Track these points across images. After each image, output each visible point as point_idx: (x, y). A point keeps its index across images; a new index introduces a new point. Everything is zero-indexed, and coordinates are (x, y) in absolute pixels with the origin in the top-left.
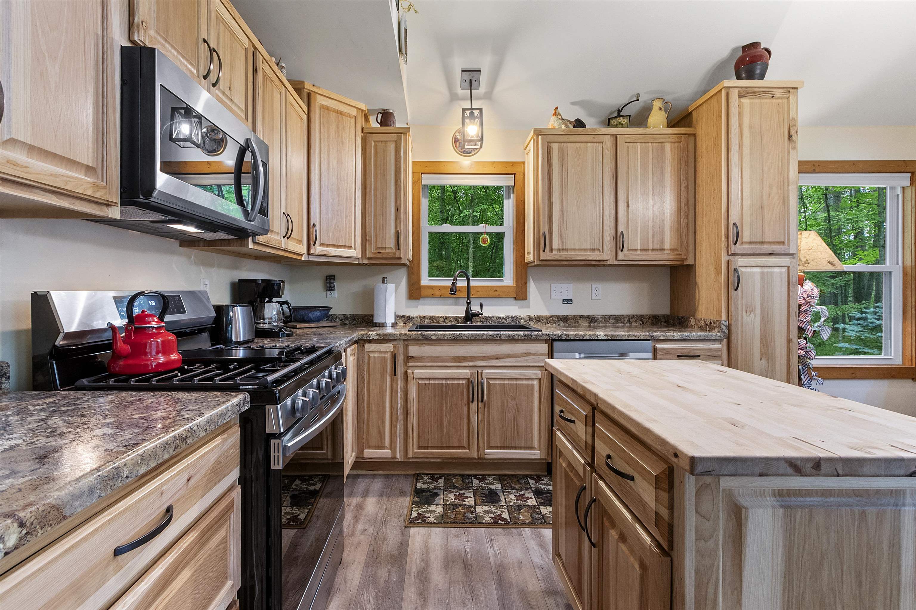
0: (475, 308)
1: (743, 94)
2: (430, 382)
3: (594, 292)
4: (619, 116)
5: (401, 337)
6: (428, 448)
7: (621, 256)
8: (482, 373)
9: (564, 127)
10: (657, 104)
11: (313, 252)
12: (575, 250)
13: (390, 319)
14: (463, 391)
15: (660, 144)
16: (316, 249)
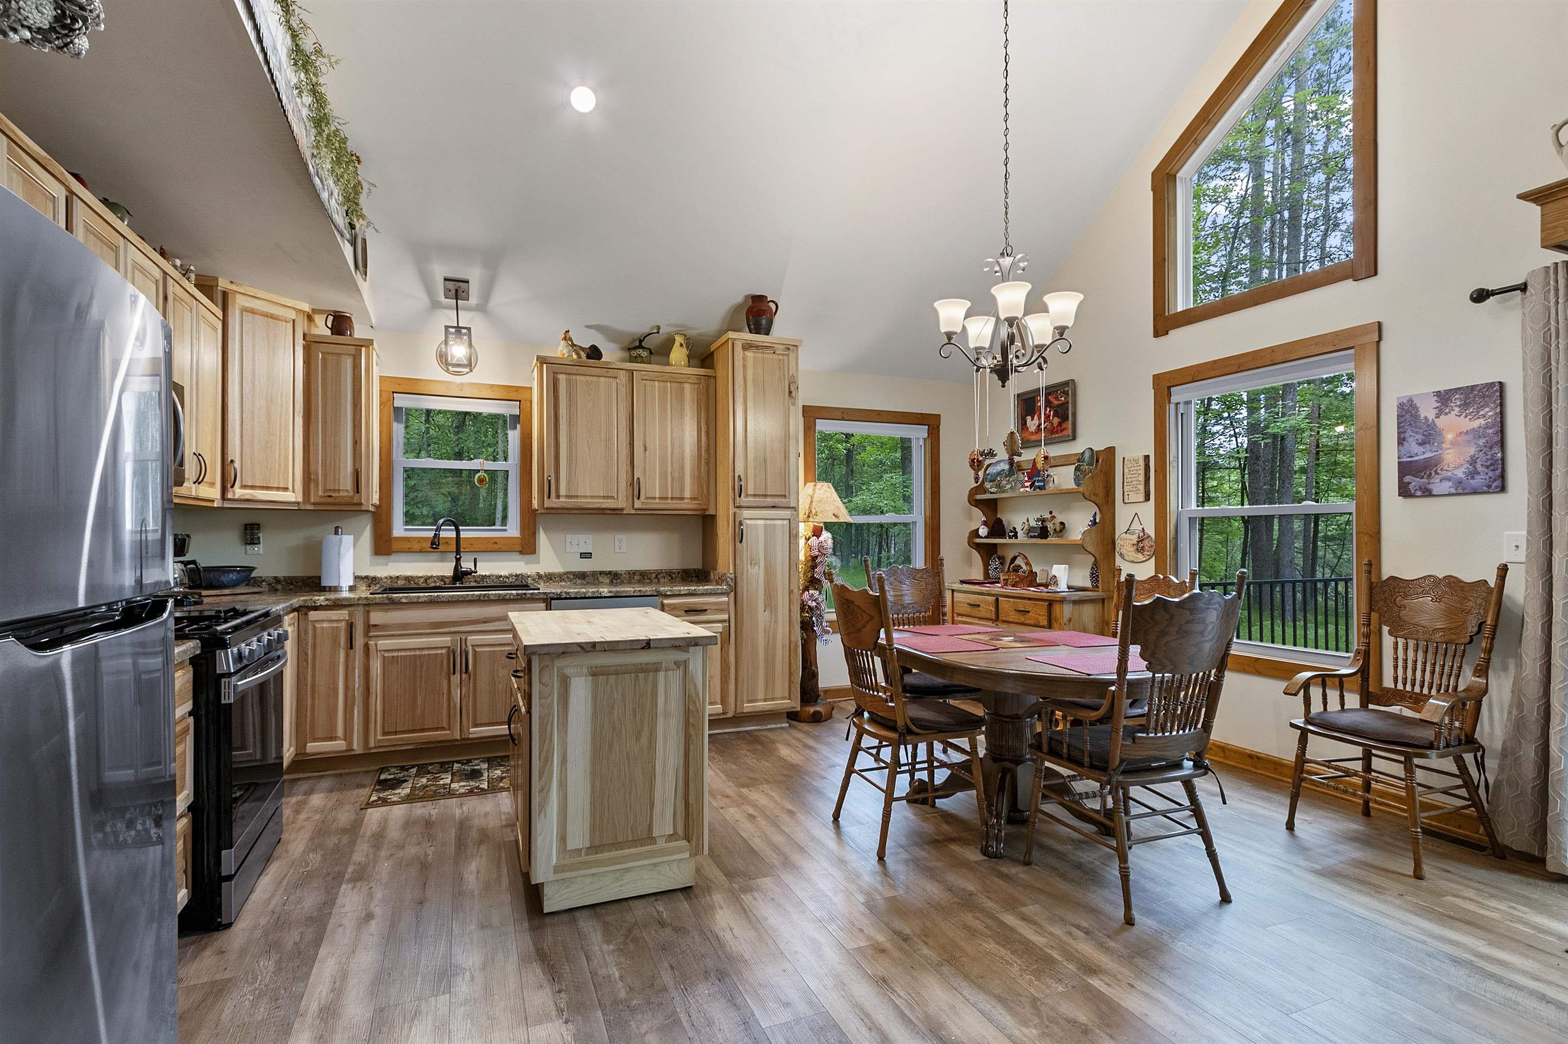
0: (467, 565)
1: (747, 346)
2: (400, 654)
3: (617, 543)
4: (640, 347)
5: (360, 602)
6: (396, 733)
7: (638, 504)
8: (466, 640)
9: (575, 357)
10: (679, 339)
11: (230, 496)
12: (586, 497)
13: (346, 581)
14: (442, 661)
16: (234, 493)
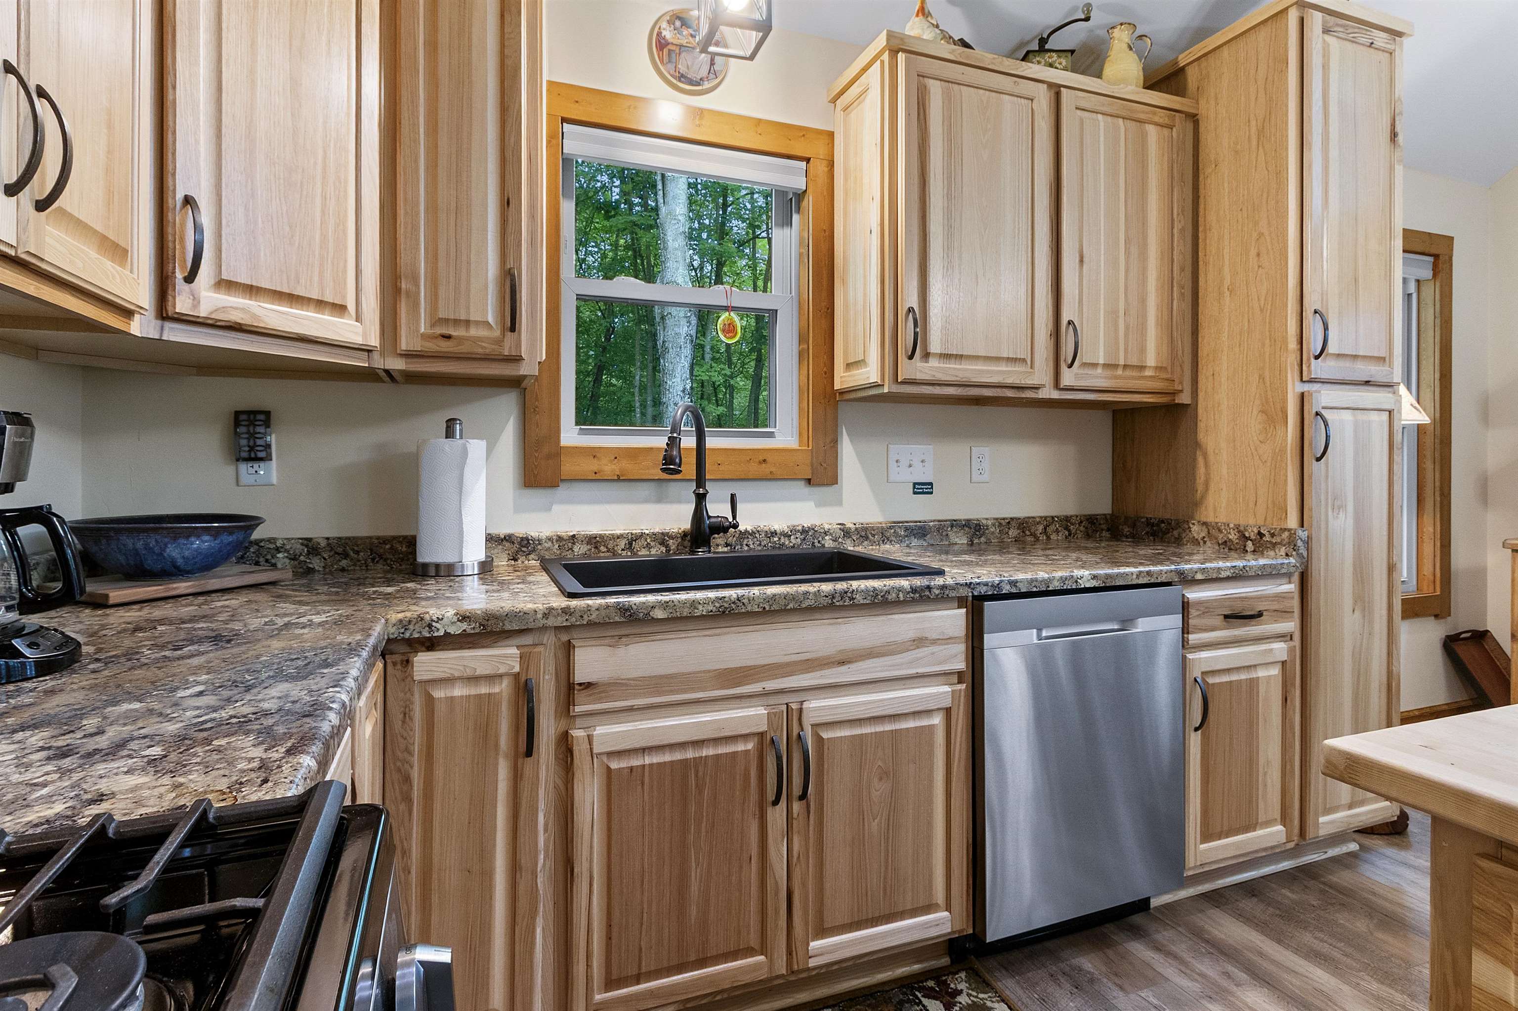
1: (1330, 24)
2: (648, 760)
3: (975, 464)
4: (1047, 48)
5: (551, 622)
7: (1067, 379)
8: (801, 710)
10: (1122, 37)
12: (976, 358)
13: (472, 551)
14: (748, 773)
15: (1137, 125)
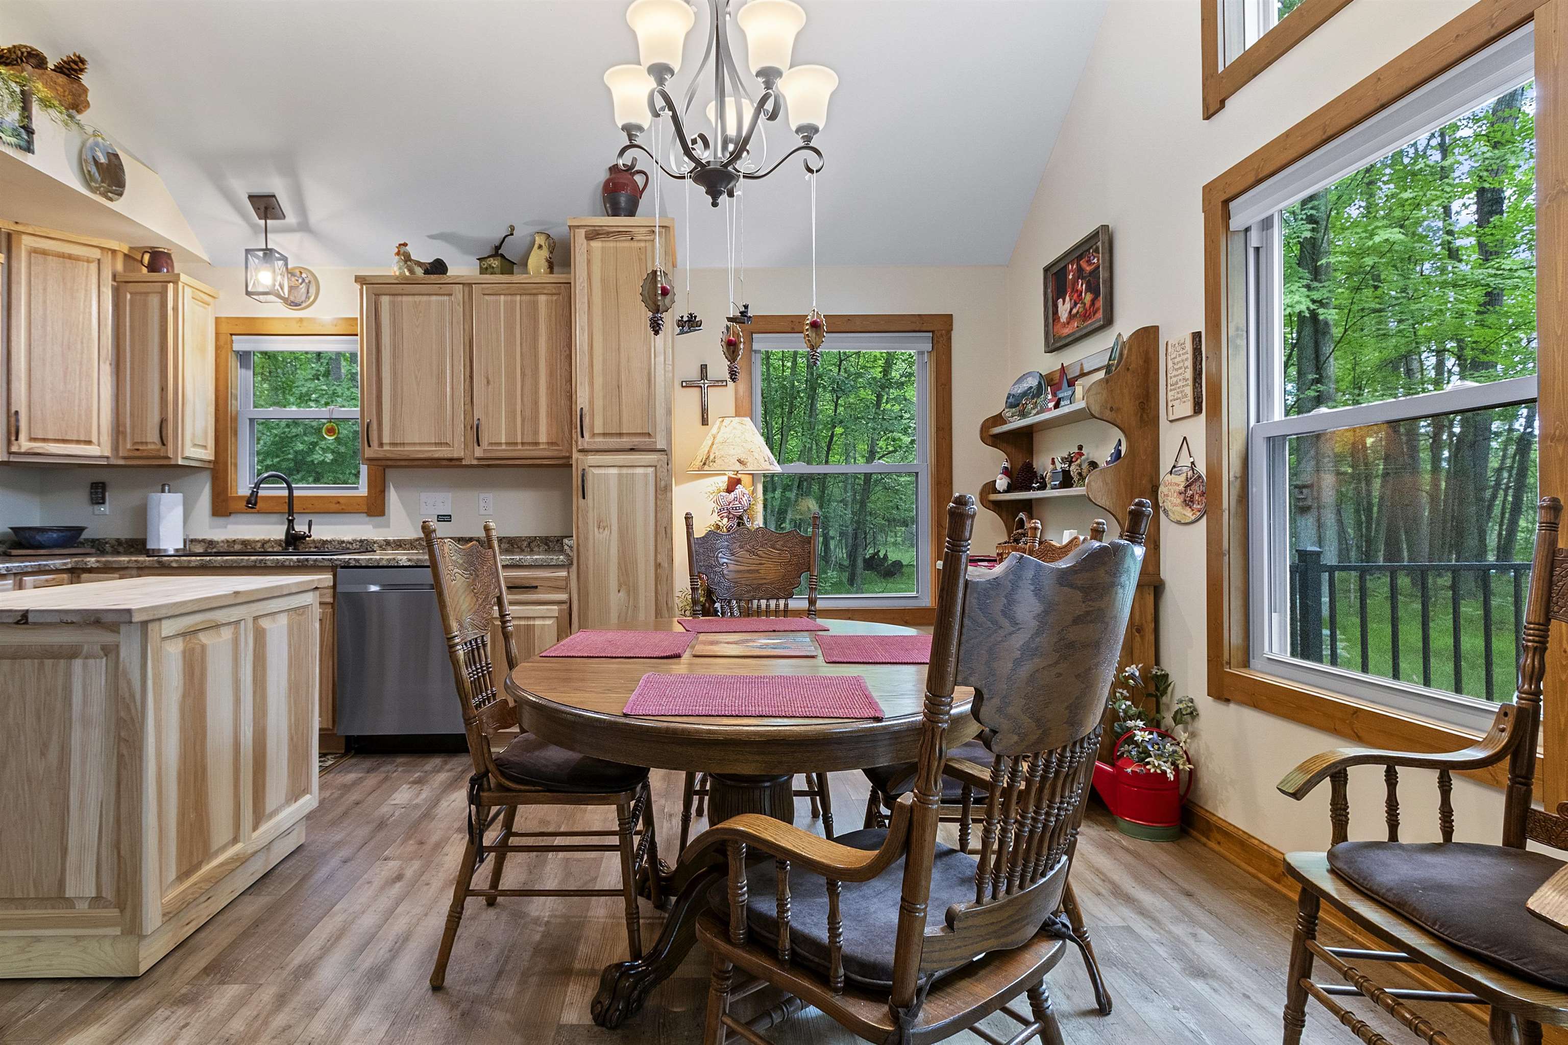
0: (300, 527)
1: (595, 234)
3: (482, 504)
4: (496, 255)
5: (130, 565)
7: (479, 452)
9: (407, 273)
11: (14, 449)
12: (414, 444)
13: (172, 544)
15: (532, 297)
16: (20, 446)
